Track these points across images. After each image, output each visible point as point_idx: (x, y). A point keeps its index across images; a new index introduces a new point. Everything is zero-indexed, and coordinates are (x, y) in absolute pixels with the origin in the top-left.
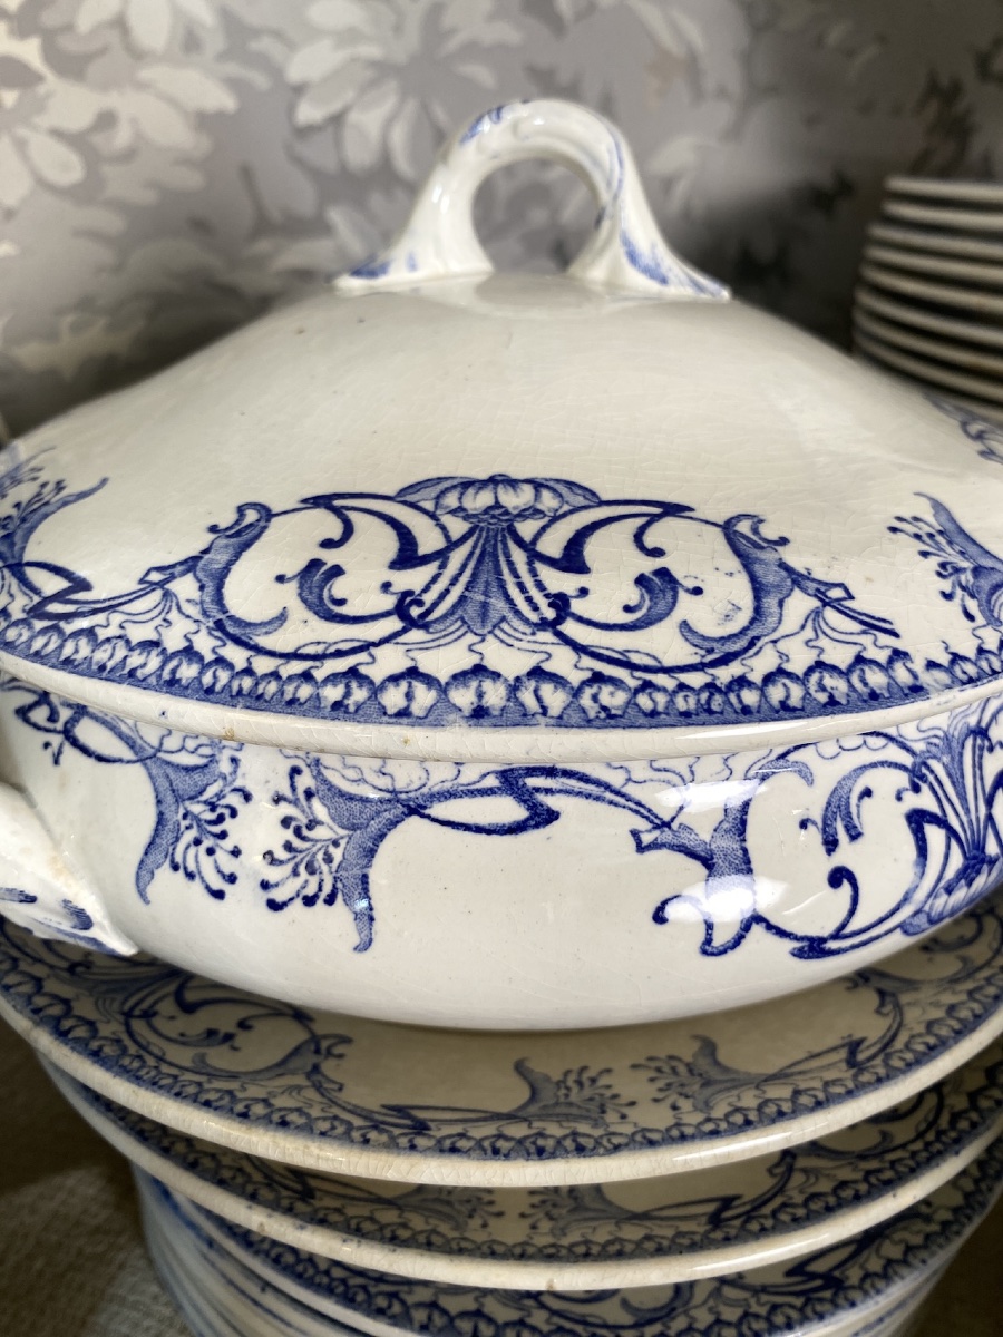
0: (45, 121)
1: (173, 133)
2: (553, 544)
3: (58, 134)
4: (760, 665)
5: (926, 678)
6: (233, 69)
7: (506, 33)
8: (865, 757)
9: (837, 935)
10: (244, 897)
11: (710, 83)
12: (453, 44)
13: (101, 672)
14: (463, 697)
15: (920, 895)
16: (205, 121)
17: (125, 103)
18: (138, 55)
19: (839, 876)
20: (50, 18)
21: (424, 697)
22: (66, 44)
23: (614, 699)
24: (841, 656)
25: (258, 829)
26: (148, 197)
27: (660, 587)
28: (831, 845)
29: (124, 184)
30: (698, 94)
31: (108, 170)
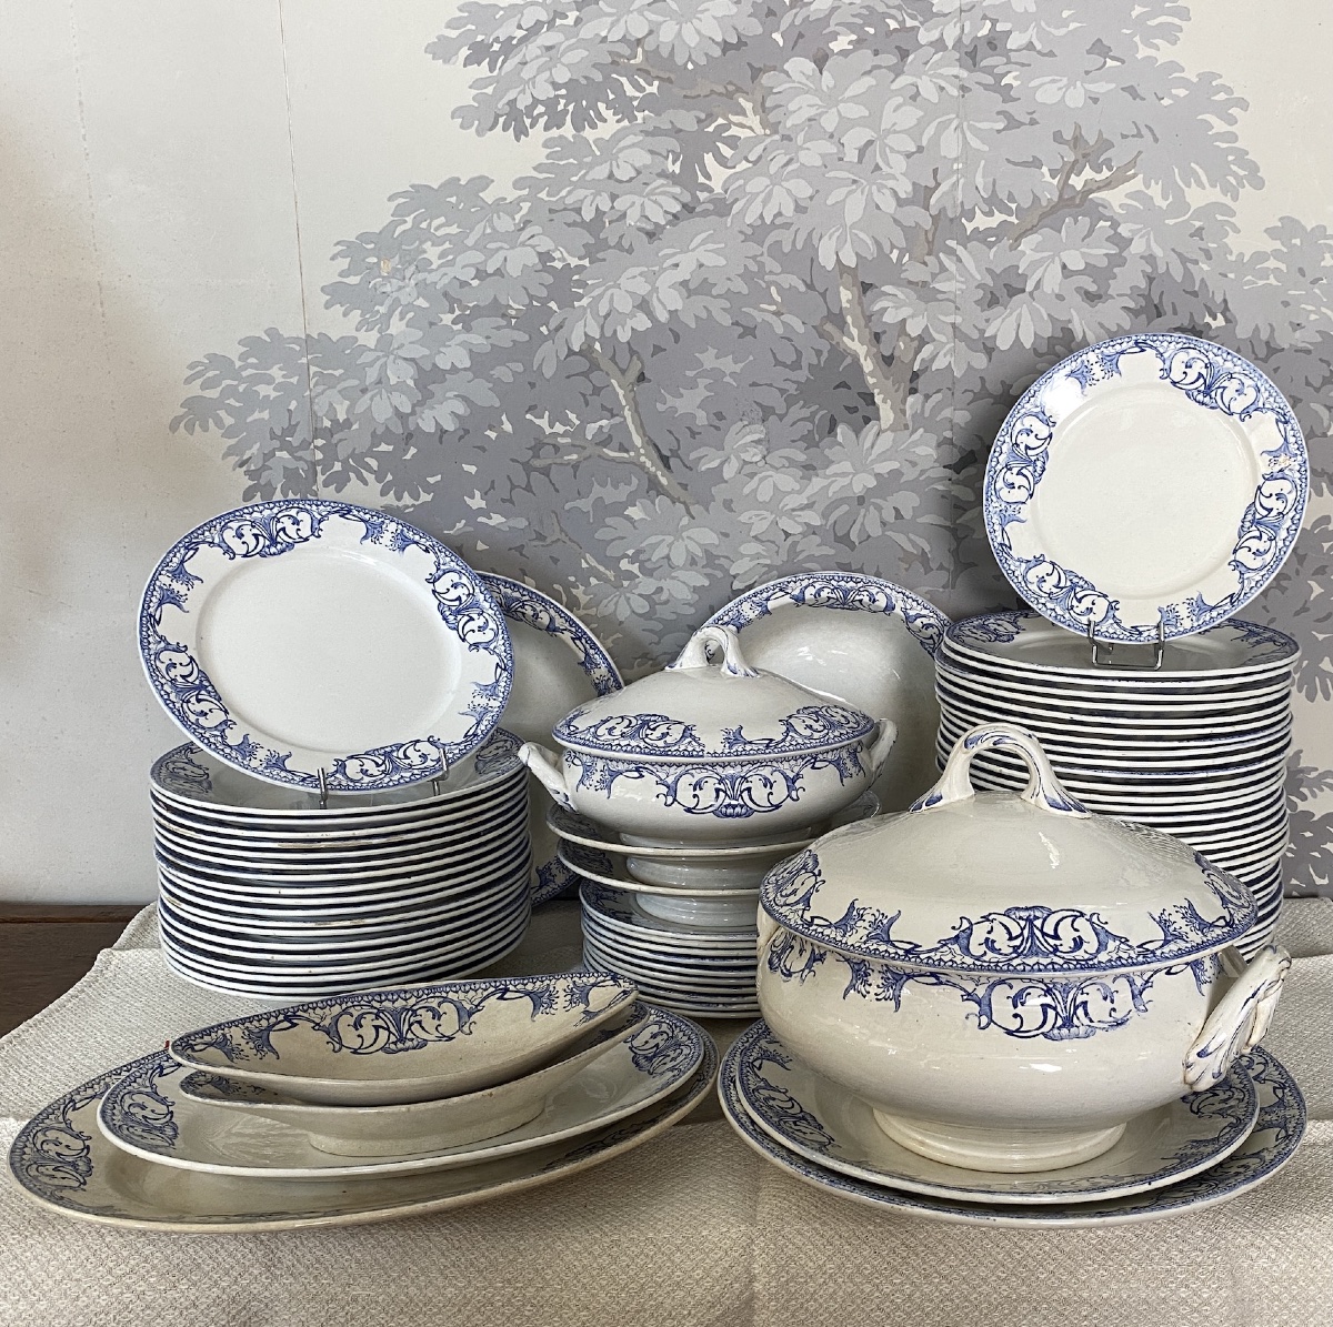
0: (637, 591)
1: (684, 594)
3: (640, 595)
4: (673, 749)
6: (709, 571)
8: (706, 775)
9: (694, 808)
11: (934, 565)
12: (800, 557)
13: (576, 743)
14: (624, 749)
15: (717, 805)
16: (695, 589)
17: (666, 584)
20: (642, 557)
24: (690, 749)
26: (674, 617)
28: (695, 789)
29: (665, 613)
30: (928, 570)
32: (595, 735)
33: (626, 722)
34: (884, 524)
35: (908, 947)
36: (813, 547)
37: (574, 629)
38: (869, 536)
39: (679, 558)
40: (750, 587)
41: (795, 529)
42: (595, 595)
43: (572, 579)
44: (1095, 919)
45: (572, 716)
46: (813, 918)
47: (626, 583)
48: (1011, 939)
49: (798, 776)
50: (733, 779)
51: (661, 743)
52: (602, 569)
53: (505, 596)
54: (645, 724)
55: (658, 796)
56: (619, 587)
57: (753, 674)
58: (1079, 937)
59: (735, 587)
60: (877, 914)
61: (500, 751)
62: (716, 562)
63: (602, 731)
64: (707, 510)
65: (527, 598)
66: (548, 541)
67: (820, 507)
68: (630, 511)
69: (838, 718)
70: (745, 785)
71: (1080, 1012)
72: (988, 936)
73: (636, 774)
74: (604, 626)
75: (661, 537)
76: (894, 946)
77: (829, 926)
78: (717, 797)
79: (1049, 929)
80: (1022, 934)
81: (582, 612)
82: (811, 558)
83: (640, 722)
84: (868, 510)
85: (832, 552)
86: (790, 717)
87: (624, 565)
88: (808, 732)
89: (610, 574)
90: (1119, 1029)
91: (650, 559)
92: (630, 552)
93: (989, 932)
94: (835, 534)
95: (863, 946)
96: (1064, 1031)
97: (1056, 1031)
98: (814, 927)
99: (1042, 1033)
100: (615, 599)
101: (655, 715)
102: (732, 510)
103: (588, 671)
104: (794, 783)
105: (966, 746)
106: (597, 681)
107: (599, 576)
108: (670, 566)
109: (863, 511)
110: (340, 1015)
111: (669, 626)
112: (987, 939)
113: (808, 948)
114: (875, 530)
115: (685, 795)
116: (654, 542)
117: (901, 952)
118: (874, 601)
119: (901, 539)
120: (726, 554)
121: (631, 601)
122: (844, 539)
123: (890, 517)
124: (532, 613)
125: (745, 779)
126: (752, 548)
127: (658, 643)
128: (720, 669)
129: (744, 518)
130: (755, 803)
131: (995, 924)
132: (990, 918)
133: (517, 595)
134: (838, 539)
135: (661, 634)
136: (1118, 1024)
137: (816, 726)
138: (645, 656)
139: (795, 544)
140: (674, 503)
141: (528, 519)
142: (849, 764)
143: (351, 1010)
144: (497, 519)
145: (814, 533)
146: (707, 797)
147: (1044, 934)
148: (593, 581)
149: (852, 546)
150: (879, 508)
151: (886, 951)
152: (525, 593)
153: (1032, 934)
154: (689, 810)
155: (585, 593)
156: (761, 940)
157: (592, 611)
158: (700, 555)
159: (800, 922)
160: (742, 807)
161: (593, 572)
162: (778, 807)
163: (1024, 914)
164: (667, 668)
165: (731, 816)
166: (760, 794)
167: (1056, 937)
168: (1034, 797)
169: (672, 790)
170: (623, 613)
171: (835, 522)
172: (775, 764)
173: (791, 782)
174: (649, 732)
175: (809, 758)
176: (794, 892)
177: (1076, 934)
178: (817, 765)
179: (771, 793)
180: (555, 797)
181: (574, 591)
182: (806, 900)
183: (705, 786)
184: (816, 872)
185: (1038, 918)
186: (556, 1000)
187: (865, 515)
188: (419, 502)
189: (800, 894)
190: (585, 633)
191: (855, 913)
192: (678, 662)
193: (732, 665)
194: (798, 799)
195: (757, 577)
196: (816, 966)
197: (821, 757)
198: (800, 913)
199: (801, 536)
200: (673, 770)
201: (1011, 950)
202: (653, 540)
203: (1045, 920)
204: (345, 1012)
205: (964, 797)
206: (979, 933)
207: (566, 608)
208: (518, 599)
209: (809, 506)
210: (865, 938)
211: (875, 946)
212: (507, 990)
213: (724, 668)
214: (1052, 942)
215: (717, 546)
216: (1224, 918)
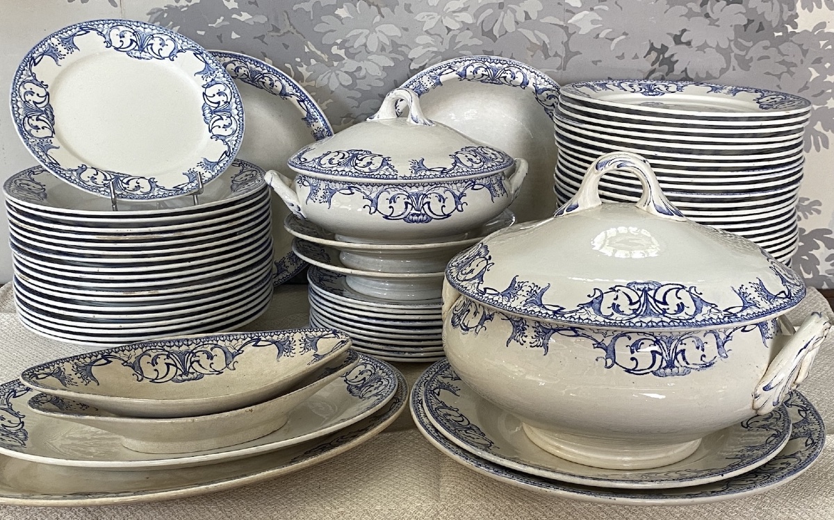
2: (360, 158)
3: (346, 72)
4: (375, 173)
5: (398, 178)
6: (393, 55)
7: (477, 41)
9: (390, 216)
10: (317, 201)
12: (458, 46)
14: (340, 173)
16: (384, 68)
18: (369, 53)
19: (390, 207)
20: (346, 45)
21: (337, 172)
22: (351, 50)
23: (357, 174)
24: (387, 173)
25: (321, 193)
26: (369, 88)
27: (369, 163)
28: (390, 203)
29: (362, 85)
31: (358, 81)
32: (320, 164)
33: (341, 155)
34: (517, 23)
35: (556, 309)
36: (466, 39)
37: (299, 94)
38: (506, 32)
39: (373, 47)
40: (423, 68)
41: (454, 26)
42: (314, 72)
43: (298, 60)
44: (693, 291)
45: (301, 152)
46: (485, 289)
47: (336, 64)
48: (631, 304)
49: (463, 195)
50: (418, 196)
51: (366, 169)
52: (319, 53)
53: (251, 71)
54: (355, 156)
55: (364, 207)
56: (330, 66)
57: (428, 123)
58: (681, 303)
59: (412, 68)
60: (532, 286)
61: (248, 178)
62: (399, 49)
63: (325, 161)
64: (393, 11)
65: (266, 71)
66: (282, 32)
67: (473, 10)
68: (338, 12)
69: (490, 155)
70: (426, 200)
71: (680, 357)
72: (615, 302)
73: (349, 192)
74: (321, 94)
75: (360, 31)
76: (546, 309)
77: (497, 295)
78: (406, 208)
79: (659, 297)
80: (639, 301)
81: (305, 84)
82: (465, 47)
83: (351, 155)
84: (506, 12)
85: (480, 43)
86: (457, 153)
87: (335, 50)
88: (469, 164)
89: (325, 57)
90: (708, 369)
91: (353, 47)
92: (339, 41)
93: (616, 299)
94: (483, 30)
95: (523, 308)
96: (668, 370)
97: (662, 370)
98: (486, 295)
99: (652, 371)
100: (328, 75)
101: (362, 151)
102: (410, 12)
103: (309, 124)
104: (460, 199)
105: (597, 168)
106: (315, 132)
107: (318, 59)
108: (367, 51)
109: (502, 13)
110: (141, 356)
111: (366, 95)
112: (614, 304)
113: (481, 311)
114: (511, 27)
115: (384, 206)
116: (355, 34)
117: (550, 313)
118: (514, 79)
119: (529, 34)
120: (405, 43)
121: (340, 76)
122: (489, 34)
123: (521, 18)
124: (270, 82)
125: (426, 196)
126: (423, 39)
127: (358, 107)
128: (405, 120)
129: (418, 17)
130: (432, 212)
131: (620, 294)
132: (616, 289)
133: (259, 69)
134: (484, 33)
135: (360, 101)
136: (707, 366)
137: (474, 159)
138: (349, 116)
139: (454, 37)
140: (370, 5)
141: (267, 17)
142: (497, 188)
143: (150, 352)
144: (245, 16)
145: (468, 29)
146: (399, 208)
147: (655, 301)
148: (313, 62)
149: (494, 39)
150: (514, 11)
151: (539, 312)
152: (265, 68)
153: (647, 300)
154: (386, 217)
155: (307, 70)
156: (445, 307)
157: (312, 83)
158: (388, 44)
159: (476, 292)
160: (423, 215)
161: (312, 55)
162: (448, 215)
163: (641, 287)
164: (368, 119)
165: (416, 221)
166: (436, 207)
167: (665, 303)
168: (646, 206)
169: (374, 203)
170: (334, 86)
171: (483, 22)
172: (446, 185)
173: (458, 199)
174: (357, 161)
175: (470, 182)
176: (472, 271)
177: (679, 301)
178: (476, 187)
179: (444, 206)
180: (291, 208)
181: (300, 69)
182: (480, 277)
183: (398, 200)
184: (487, 257)
185: (652, 290)
186: (294, 347)
187: (503, 18)
188: (192, 3)
189: (475, 273)
190: (307, 98)
191: (516, 285)
192: (376, 115)
193: (415, 116)
194: (462, 210)
195: (427, 60)
196: (486, 323)
197: (478, 181)
198: (476, 285)
199: (458, 31)
200: (374, 189)
201: (631, 312)
202: (354, 32)
203: (656, 291)
204: (144, 353)
205: (594, 205)
206: (608, 300)
207: (294, 79)
208: (259, 72)
209: (465, 9)
210: (524, 303)
211: (532, 308)
212: (259, 340)
213: (409, 119)
214: (662, 306)
215: (400, 38)
216: (783, 292)
